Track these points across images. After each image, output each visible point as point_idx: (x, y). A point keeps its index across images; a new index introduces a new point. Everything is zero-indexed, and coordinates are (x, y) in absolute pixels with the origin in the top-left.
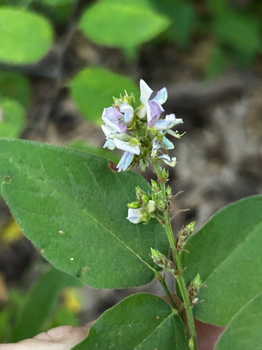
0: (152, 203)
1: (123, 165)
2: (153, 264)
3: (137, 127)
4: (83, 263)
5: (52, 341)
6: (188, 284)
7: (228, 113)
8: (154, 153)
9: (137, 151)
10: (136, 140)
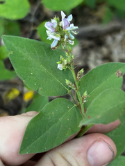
0: (65, 61)
1: (53, 45)
2: (67, 87)
3: (59, 30)
4: (40, 86)
5: (28, 116)
6: (82, 95)
7: (114, 39)
8: (65, 40)
9: (59, 39)
10: (59, 35)
